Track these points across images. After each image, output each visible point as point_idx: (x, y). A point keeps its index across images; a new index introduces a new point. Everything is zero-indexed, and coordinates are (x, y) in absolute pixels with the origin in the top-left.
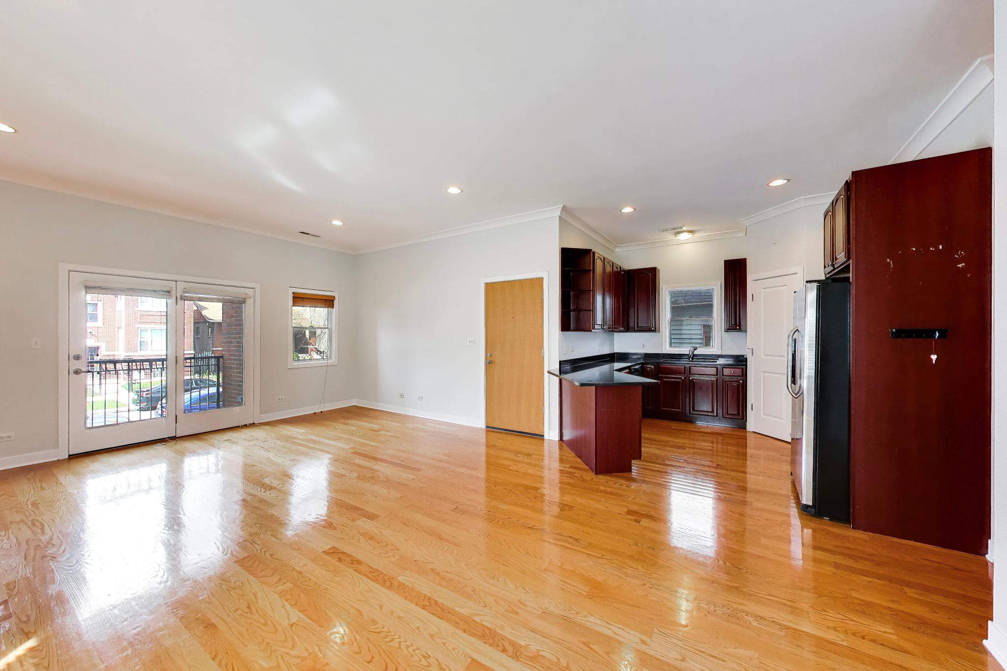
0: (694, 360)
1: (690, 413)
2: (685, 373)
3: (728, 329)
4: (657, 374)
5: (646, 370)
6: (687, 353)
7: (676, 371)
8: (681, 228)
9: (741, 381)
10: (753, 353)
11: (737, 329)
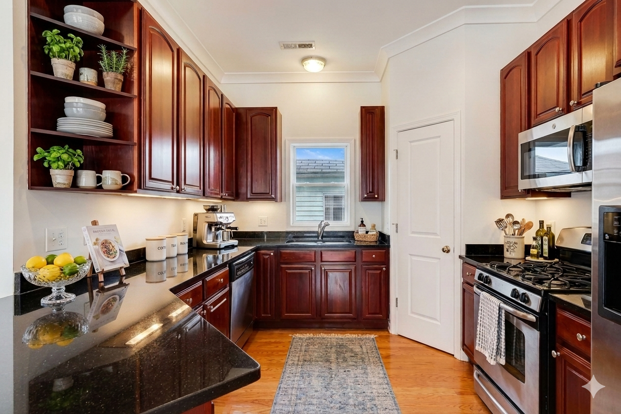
0: (325, 239)
2: (314, 262)
3: (365, 198)
4: (278, 264)
5: (262, 260)
6: (316, 229)
7: (304, 258)
8: (310, 46)
9: (384, 269)
10: (397, 230)
11: (375, 198)
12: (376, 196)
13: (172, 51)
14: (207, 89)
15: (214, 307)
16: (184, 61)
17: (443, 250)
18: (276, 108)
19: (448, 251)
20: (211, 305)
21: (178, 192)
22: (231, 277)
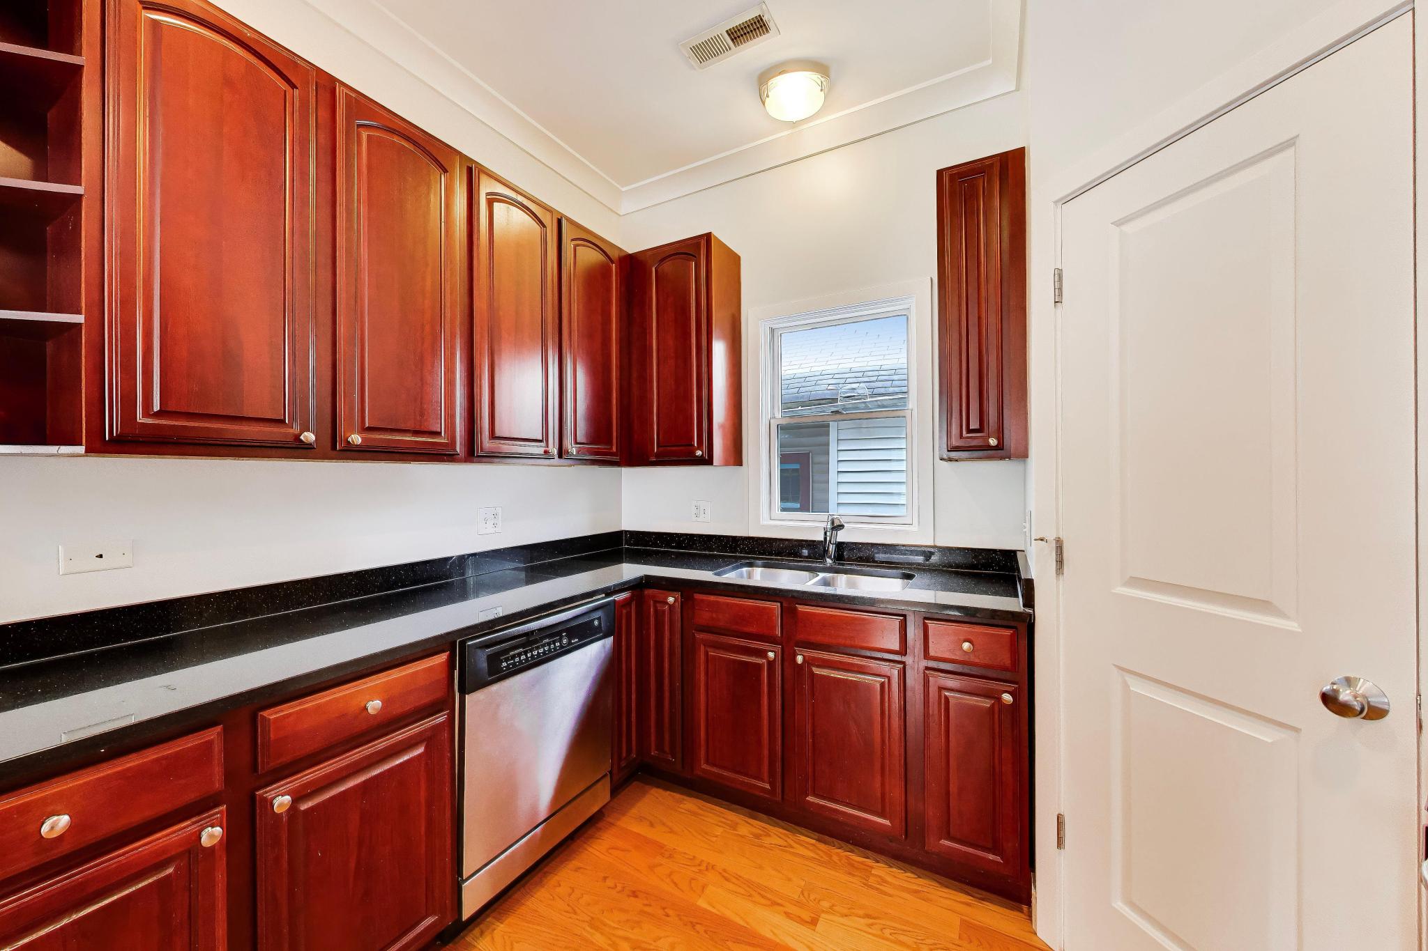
3: (954, 448)
4: (687, 628)
6: (821, 537)
8: (759, 25)
9: (1007, 697)
10: (1060, 562)
11: (990, 448)
12: (993, 441)
18: (708, 235)
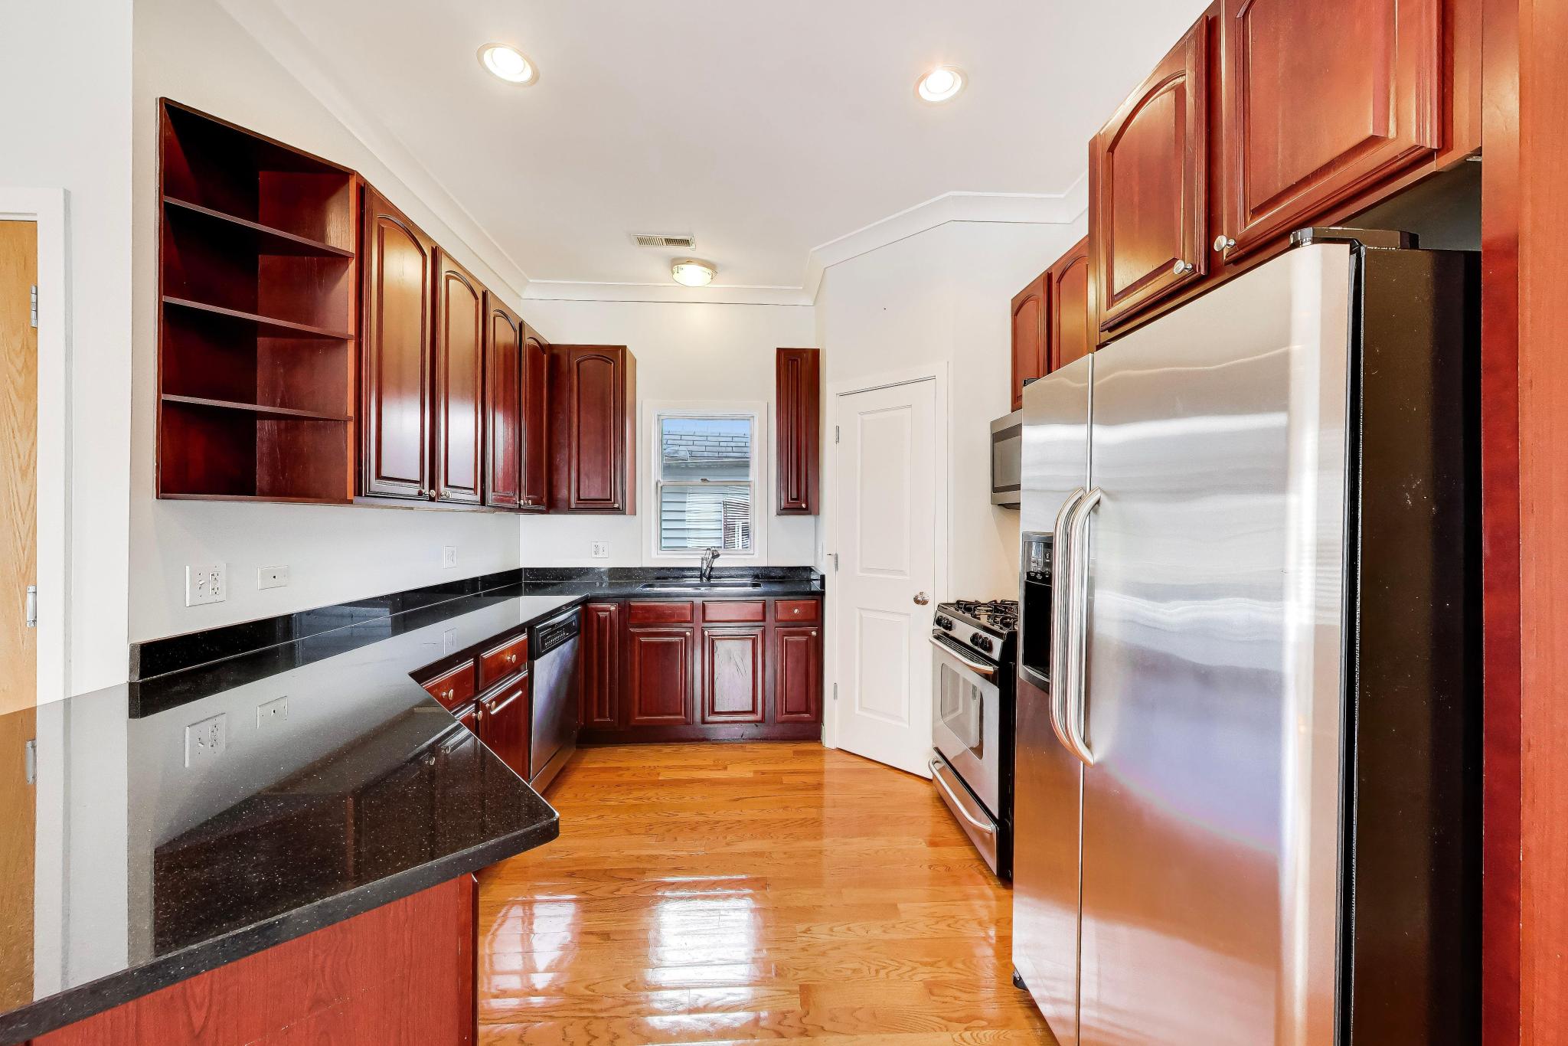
0: (713, 581)
1: (704, 722)
2: (691, 621)
3: (784, 509)
4: (624, 627)
5: (595, 619)
6: (698, 564)
7: (672, 616)
8: (686, 242)
9: (814, 633)
10: (837, 565)
11: (802, 509)
12: (804, 506)
13: (424, 255)
14: (491, 313)
15: (497, 706)
16: (445, 267)
17: (917, 601)
18: (624, 348)
19: (924, 603)
20: (491, 702)
21: (432, 499)
22: (531, 652)
